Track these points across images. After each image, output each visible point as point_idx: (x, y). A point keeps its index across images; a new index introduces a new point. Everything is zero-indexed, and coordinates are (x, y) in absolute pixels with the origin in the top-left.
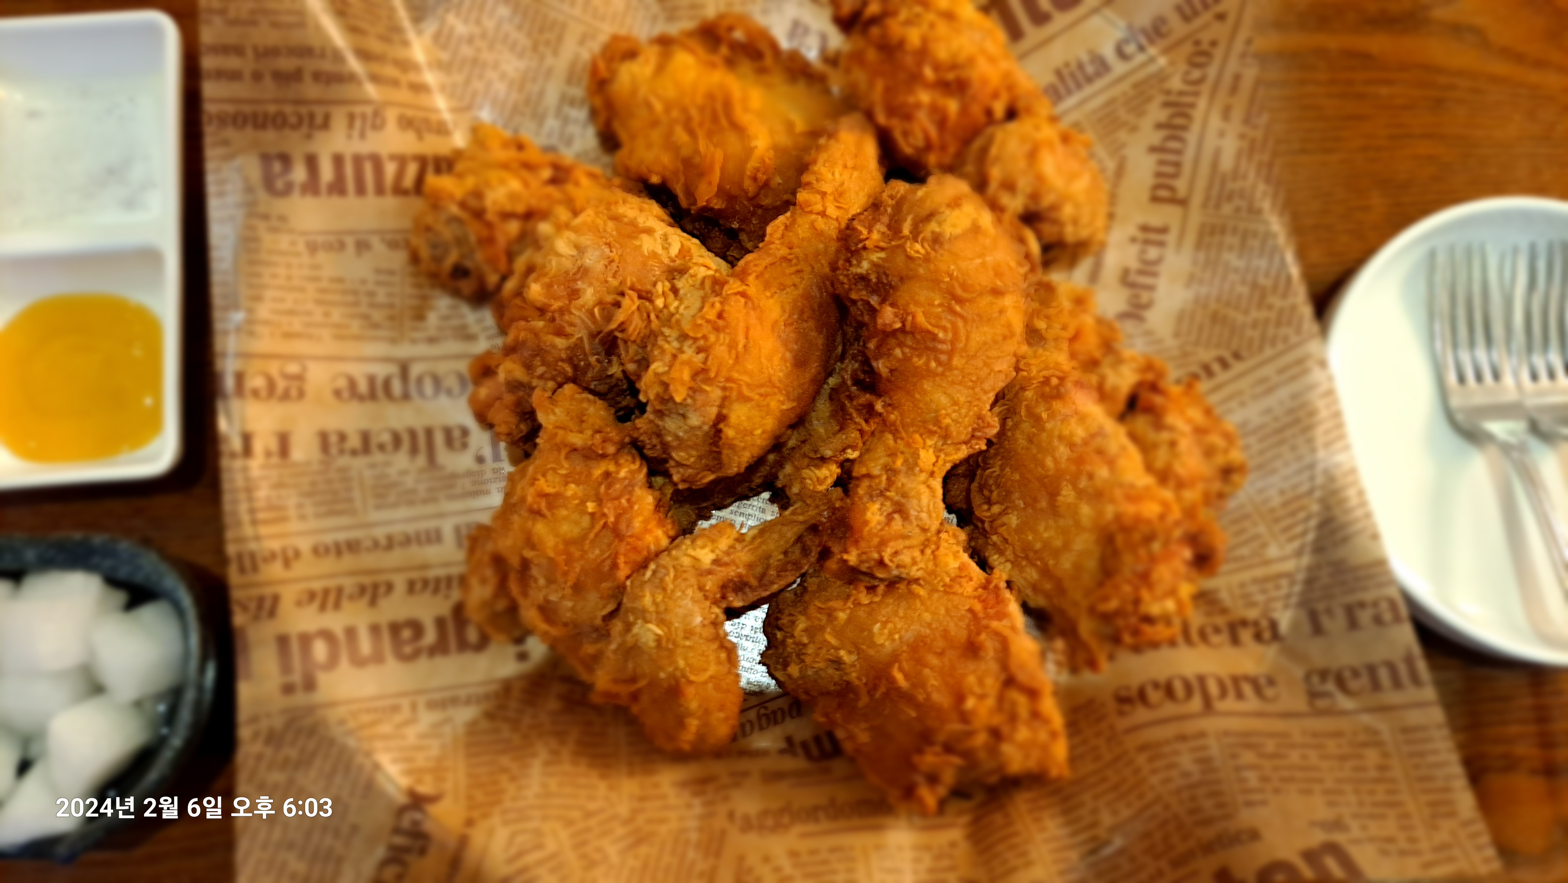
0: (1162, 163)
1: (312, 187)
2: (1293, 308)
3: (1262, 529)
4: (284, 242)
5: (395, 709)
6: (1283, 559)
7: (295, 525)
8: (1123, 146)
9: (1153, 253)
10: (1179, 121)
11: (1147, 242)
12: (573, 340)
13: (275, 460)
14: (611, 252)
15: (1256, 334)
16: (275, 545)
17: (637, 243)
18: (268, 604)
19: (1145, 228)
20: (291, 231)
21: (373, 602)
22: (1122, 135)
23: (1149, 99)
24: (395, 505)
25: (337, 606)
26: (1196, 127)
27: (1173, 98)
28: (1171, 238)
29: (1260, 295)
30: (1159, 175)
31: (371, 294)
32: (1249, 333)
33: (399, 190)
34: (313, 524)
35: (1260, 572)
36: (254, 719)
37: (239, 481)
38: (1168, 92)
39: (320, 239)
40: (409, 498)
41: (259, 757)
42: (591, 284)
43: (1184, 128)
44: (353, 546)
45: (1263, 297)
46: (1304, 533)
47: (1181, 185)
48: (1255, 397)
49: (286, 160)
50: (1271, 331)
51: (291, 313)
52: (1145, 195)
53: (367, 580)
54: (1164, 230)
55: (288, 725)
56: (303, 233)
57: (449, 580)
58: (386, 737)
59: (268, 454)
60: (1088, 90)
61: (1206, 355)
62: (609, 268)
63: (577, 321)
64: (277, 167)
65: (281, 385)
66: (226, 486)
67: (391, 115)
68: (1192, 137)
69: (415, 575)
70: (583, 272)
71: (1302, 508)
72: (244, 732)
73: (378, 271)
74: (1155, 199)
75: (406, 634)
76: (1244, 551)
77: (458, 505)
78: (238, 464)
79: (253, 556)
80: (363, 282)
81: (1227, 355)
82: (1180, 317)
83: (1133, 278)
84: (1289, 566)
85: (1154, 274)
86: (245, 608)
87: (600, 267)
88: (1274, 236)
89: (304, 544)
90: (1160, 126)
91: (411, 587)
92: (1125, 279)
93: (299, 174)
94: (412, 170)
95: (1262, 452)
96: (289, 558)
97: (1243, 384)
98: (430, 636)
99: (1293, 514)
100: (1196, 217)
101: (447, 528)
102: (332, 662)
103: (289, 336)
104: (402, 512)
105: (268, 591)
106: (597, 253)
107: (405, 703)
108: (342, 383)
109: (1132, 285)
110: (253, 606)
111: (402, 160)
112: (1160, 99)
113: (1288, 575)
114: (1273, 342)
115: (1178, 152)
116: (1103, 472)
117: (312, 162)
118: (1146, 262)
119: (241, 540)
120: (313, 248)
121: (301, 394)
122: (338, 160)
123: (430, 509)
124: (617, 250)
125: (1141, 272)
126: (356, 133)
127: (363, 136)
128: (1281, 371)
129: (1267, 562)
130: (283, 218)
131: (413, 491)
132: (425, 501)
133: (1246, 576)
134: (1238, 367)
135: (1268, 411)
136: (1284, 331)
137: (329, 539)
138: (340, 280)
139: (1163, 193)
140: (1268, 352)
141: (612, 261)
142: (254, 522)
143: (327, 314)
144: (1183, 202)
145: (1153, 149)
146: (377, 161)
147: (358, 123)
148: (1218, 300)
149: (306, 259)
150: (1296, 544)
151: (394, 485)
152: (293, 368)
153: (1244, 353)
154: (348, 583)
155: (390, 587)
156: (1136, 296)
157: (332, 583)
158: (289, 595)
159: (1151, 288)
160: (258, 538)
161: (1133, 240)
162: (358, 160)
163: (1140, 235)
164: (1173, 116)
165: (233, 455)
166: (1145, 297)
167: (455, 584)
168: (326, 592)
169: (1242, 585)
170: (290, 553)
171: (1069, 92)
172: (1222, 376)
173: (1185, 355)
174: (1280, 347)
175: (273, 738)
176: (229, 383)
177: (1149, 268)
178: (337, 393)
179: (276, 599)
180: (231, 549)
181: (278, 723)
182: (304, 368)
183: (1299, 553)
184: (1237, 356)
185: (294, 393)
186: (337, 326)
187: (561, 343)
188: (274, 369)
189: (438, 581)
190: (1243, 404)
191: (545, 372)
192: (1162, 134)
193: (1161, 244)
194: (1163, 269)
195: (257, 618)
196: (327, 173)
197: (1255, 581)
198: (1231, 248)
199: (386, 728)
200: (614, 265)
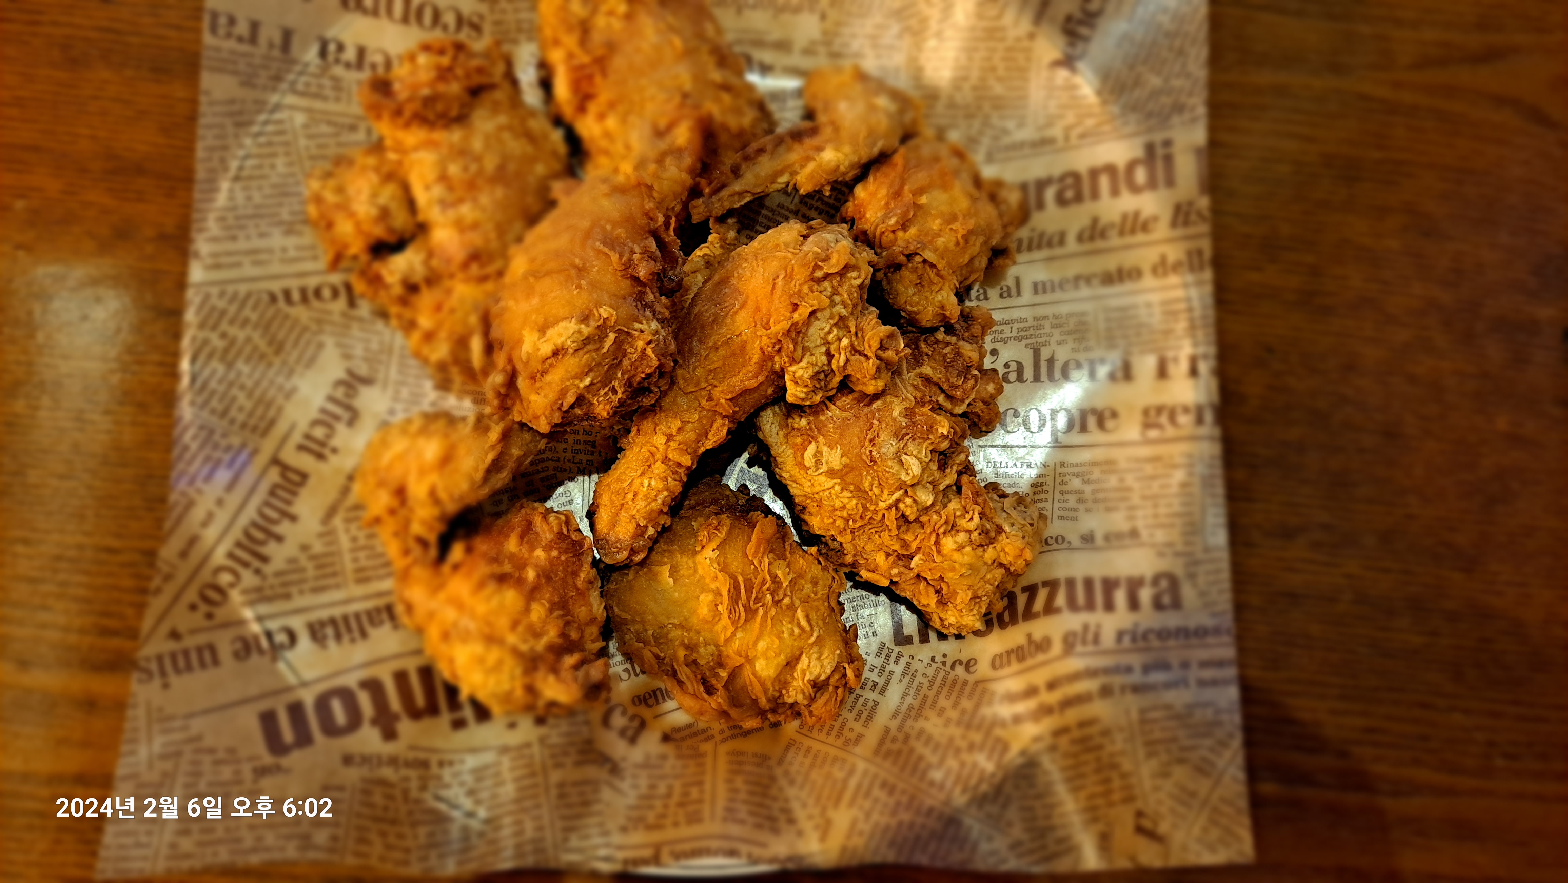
0: (288, 503)
1: (1134, 585)
2: (202, 326)
3: (303, 142)
4: (1160, 536)
5: (1083, 136)
6: (292, 108)
7: (1155, 298)
8: (321, 535)
9: (319, 432)
10: (259, 535)
11: (323, 444)
12: (918, 370)
13: (1170, 354)
14: (870, 451)
15: (247, 312)
16: (1174, 279)
17: (845, 460)
18: (1181, 219)
19: (320, 457)
20: (1153, 545)
21: (1095, 221)
22: (318, 547)
23: (279, 574)
24: (1070, 315)
25: (1125, 217)
26: (244, 520)
27: (256, 563)
28: (297, 438)
29: (228, 356)
30: (294, 494)
31: (1080, 501)
32: (254, 317)
33: (1052, 585)
34: (1141, 299)
35: (318, 105)
36: (1193, 120)
37: (1200, 334)
38: (258, 572)
39: (1127, 541)
40: (1058, 322)
41: (1190, 94)
42: (894, 419)
43: (255, 524)
44: (1109, 279)
45: (226, 350)
46: (266, 123)
47: (274, 475)
48: (270, 251)
49: (1158, 605)
50: (233, 309)
51: (1153, 478)
52: (312, 482)
53: (1099, 244)
54: (301, 448)
55: (1168, 117)
56: (1142, 545)
57: (1030, 249)
58: (1090, 115)
59: (1176, 360)
60: (337, 612)
61: (300, 312)
62: (875, 434)
63: (910, 389)
64: (1166, 600)
65: (1164, 419)
66: (1211, 330)
67: (1057, 648)
68: (250, 513)
69: (1058, 251)
70: (899, 436)
71: (260, 145)
72: (1201, 110)
73: (1075, 519)
74: (304, 476)
75: (1069, 194)
76: (325, 129)
77: (1016, 314)
78: (1201, 350)
79: (1192, 269)
80: (1088, 510)
81: (281, 303)
82: (311, 362)
83: (345, 415)
84: (290, 99)
85: (323, 411)
86: (1200, 214)
87: (883, 436)
88: (193, 403)
89: (1149, 281)
90: (279, 539)
91: (1062, 239)
92: (353, 417)
93: (1145, 595)
94: (1039, 604)
95: (280, 205)
96: (1161, 268)
97: (276, 268)
98: (1050, 193)
99: (269, 144)
100: (268, 447)
101: (1027, 296)
102: (1131, 166)
103: (1156, 459)
104: (1064, 309)
105: (1180, 232)
106: (883, 450)
107: (1074, 140)
108: (1110, 424)
109: (349, 408)
110: (1193, 217)
111: (1050, 609)
112: (268, 569)
113: (294, 91)
114: (234, 298)
115: (267, 504)
116: (454, 169)
117: (1134, 604)
118: (329, 426)
119: (1199, 283)
120: (1134, 533)
121: (1146, 412)
122: (1109, 606)
123: (1041, 311)
124: (865, 453)
125: (337, 418)
126: (1092, 629)
127: (1086, 627)
128: (238, 265)
129: (309, 110)
130: (1161, 555)
131: (1053, 327)
132: (1045, 318)
133: (331, 106)
134: (276, 287)
135: (262, 235)
136: (221, 304)
137: (1128, 286)
138: (1109, 510)
139: (295, 478)
140: (243, 289)
141: (871, 441)
142: (1188, 300)
143: (1122, 480)
144: (275, 461)
145: (293, 518)
146: (1073, 605)
147: (1090, 637)
148: (270, 365)
149: (1140, 524)
150: (278, 116)
151: (1069, 333)
152: (1153, 433)
153: (265, 298)
154: (1115, 241)
155: (1080, 238)
156: (348, 395)
157: (1129, 240)
158: (1162, 230)
159: (331, 399)
160: (1186, 286)
161: (335, 451)
162: (1090, 606)
163: (326, 452)
164: (262, 543)
165: (1205, 357)
166: (340, 393)
167: (1025, 244)
168: (1133, 231)
169: (338, 100)
170: (1160, 270)
171: (357, 616)
172: (294, 284)
173: (319, 322)
174: (230, 289)
175: (1179, 108)
176: (1209, 417)
177: (327, 420)
178: (1114, 415)
179: (1174, 224)
180: (1208, 275)
181: (1176, 120)
182: (1143, 434)
183: (277, 107)
184: (273, 298)
185: (1153, 413)
186: (1113, 472)
187: (927, 370)
188: (1170, 431)
189: (1039, 247)
190: (284, 250)
191: (943, 349)
192: (279, 529)
193: (308, 437)
194: (314, 414)
195: (1190, 204)
196: (1120, 597)
197: (324, 98)
198: (241, 409)
199: (1090, 122)
200: (870, 437)
